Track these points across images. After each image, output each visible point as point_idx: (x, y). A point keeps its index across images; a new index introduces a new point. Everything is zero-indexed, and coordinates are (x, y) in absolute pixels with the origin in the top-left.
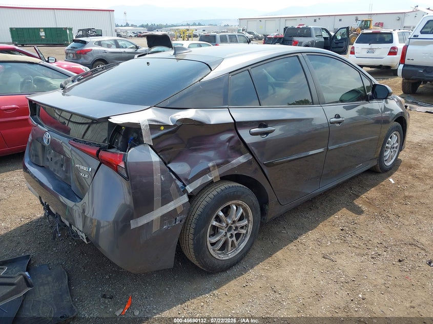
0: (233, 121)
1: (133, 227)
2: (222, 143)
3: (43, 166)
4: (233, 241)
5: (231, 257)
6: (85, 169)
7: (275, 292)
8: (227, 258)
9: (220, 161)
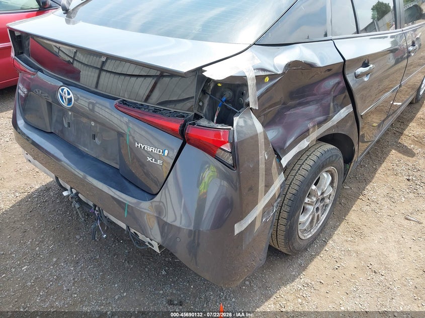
0: (343, 61)
1: (237, 232)
2: (327, 93)
3: (52, 133)
4: (318, 215)
5: (313, 233)
6: (155, 151)
7: (375, 272)
8: (310, 235)
9: (321, 118)
